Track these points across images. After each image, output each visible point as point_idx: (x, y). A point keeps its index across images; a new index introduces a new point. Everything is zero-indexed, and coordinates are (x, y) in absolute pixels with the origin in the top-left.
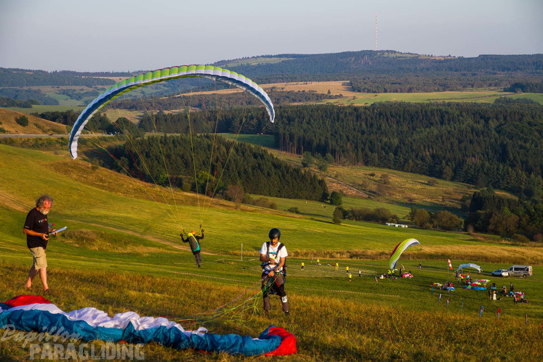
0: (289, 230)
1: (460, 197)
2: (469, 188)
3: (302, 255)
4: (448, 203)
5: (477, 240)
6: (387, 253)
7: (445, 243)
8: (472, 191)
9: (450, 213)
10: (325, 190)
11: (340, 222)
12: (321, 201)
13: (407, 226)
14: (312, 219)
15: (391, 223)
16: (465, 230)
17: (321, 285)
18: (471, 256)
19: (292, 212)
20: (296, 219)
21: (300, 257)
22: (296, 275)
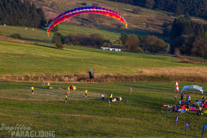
0: (17, 55)
1: (162, 24)
2: (169, 15)
3: (32, 79)
4: (151, 29)
5: (184, 62)
6: (111, 75)
7: (161, 65)
8: (172, 18)
9: (157, 37)
10: (42, 18)
11: (62, 47)
12: (40, 28)
13: (120, 50)
14: (36, 44)
15: (105, 47)
16: (172, 52)
17: (56, 109)
18: (187, 77)
19: (14, 38)
20: (22, 45)
21: (30, 81)
22: (30, 99)
